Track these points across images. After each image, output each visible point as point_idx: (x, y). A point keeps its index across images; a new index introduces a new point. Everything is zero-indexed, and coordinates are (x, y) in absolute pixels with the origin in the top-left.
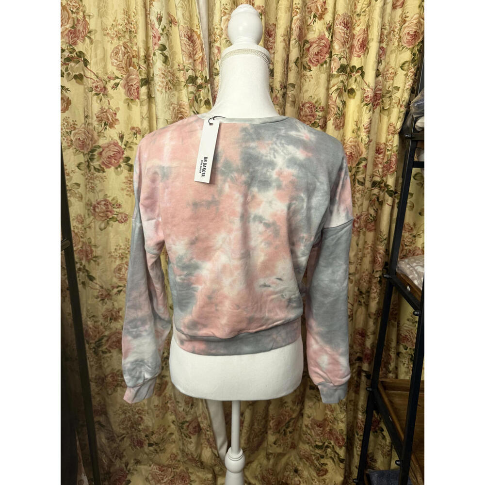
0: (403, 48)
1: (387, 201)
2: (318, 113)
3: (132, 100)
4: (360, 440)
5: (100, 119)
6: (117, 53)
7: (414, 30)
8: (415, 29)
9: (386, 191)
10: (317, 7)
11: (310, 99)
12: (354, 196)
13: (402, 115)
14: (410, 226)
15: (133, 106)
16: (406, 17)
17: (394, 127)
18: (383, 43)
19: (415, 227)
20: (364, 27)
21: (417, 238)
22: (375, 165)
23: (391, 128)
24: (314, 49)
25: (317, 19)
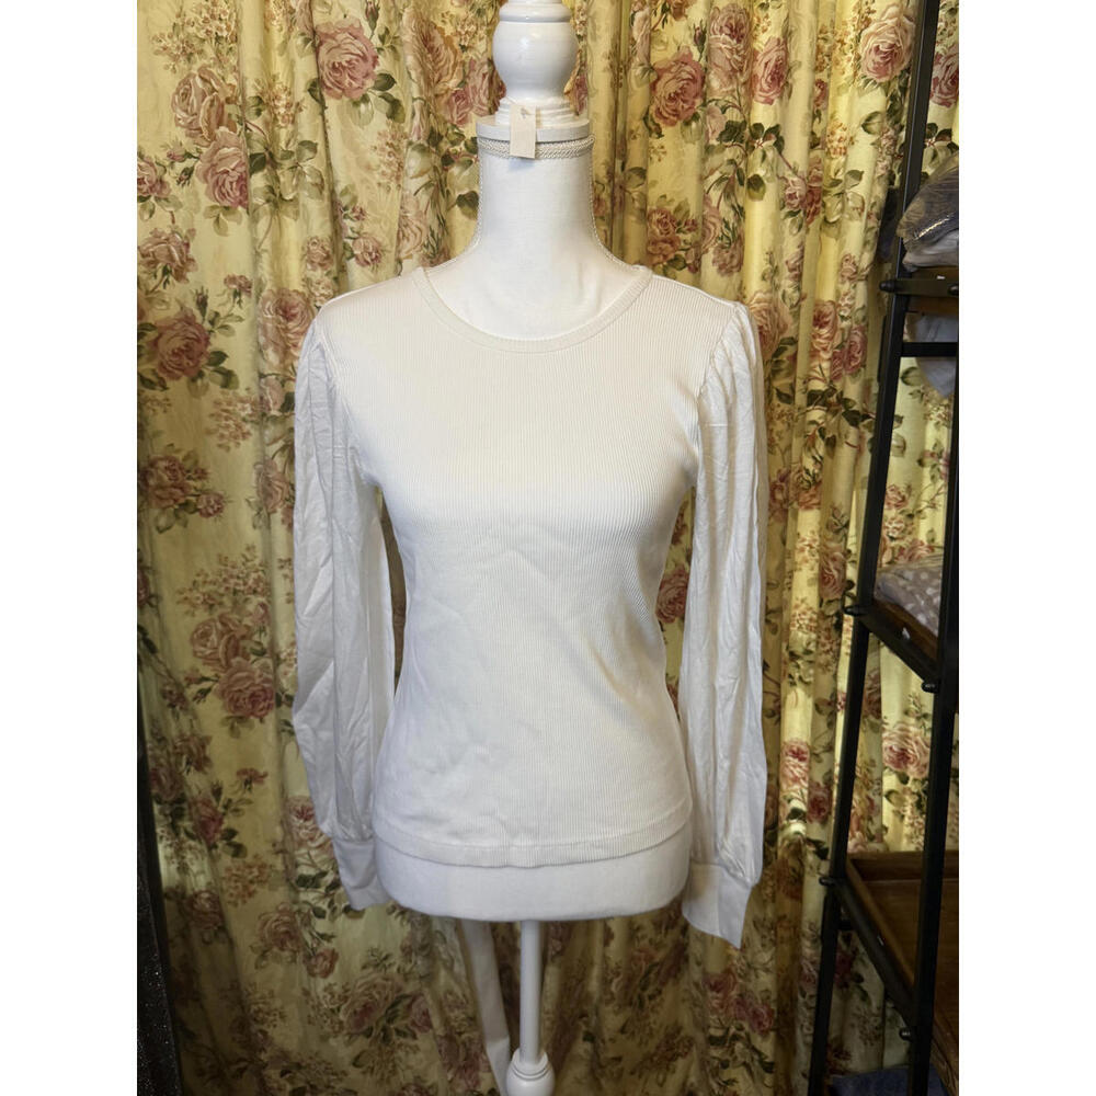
0: (867, 82)
1: (846, 437)
2: (681, 236)
3: (227, 208)
4: (809, 1008)
5: (150, 259)
6: (186, 95)
7: (889, 42)
8: (889, 38)
9: (844, 414)
11: (663, 201)
12: (771, 427)
13: (871, 236)
14: (899, 493)
15: (230, 224)
16: (871, 12)
17: (854, 264)
18: (821, 71)
19: (910, 495)
20: (778, 34)
21: (915, 520)
22: (813, 354)
23: (847, 266)
24: (668, 86)
25: (669, 17)
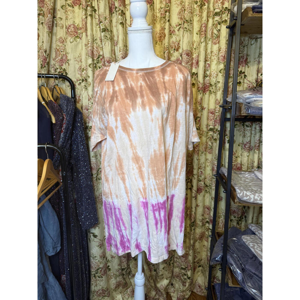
0: (220, 63)
8: (224, 54)
10: (175, 45)
16: (221, 48)
18: (208, 61)
20: (198, 55)
22: (211, 120)
23: (217, 101)
25: (175, 51)
